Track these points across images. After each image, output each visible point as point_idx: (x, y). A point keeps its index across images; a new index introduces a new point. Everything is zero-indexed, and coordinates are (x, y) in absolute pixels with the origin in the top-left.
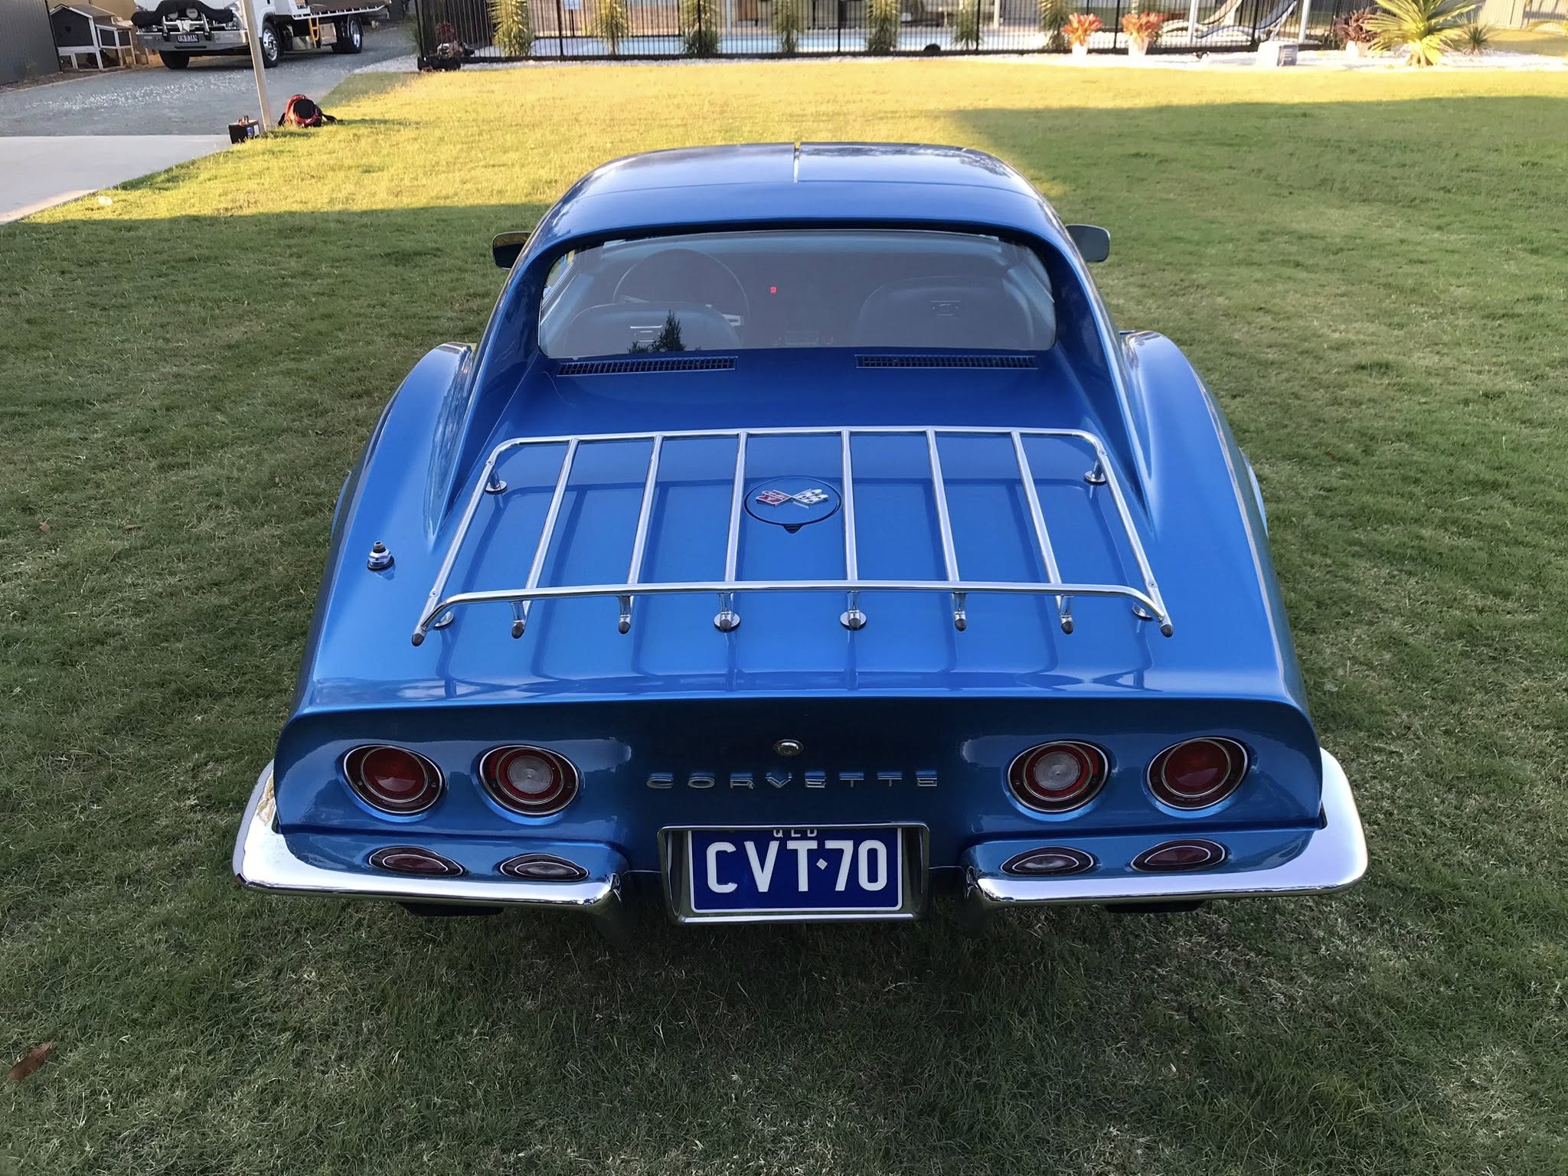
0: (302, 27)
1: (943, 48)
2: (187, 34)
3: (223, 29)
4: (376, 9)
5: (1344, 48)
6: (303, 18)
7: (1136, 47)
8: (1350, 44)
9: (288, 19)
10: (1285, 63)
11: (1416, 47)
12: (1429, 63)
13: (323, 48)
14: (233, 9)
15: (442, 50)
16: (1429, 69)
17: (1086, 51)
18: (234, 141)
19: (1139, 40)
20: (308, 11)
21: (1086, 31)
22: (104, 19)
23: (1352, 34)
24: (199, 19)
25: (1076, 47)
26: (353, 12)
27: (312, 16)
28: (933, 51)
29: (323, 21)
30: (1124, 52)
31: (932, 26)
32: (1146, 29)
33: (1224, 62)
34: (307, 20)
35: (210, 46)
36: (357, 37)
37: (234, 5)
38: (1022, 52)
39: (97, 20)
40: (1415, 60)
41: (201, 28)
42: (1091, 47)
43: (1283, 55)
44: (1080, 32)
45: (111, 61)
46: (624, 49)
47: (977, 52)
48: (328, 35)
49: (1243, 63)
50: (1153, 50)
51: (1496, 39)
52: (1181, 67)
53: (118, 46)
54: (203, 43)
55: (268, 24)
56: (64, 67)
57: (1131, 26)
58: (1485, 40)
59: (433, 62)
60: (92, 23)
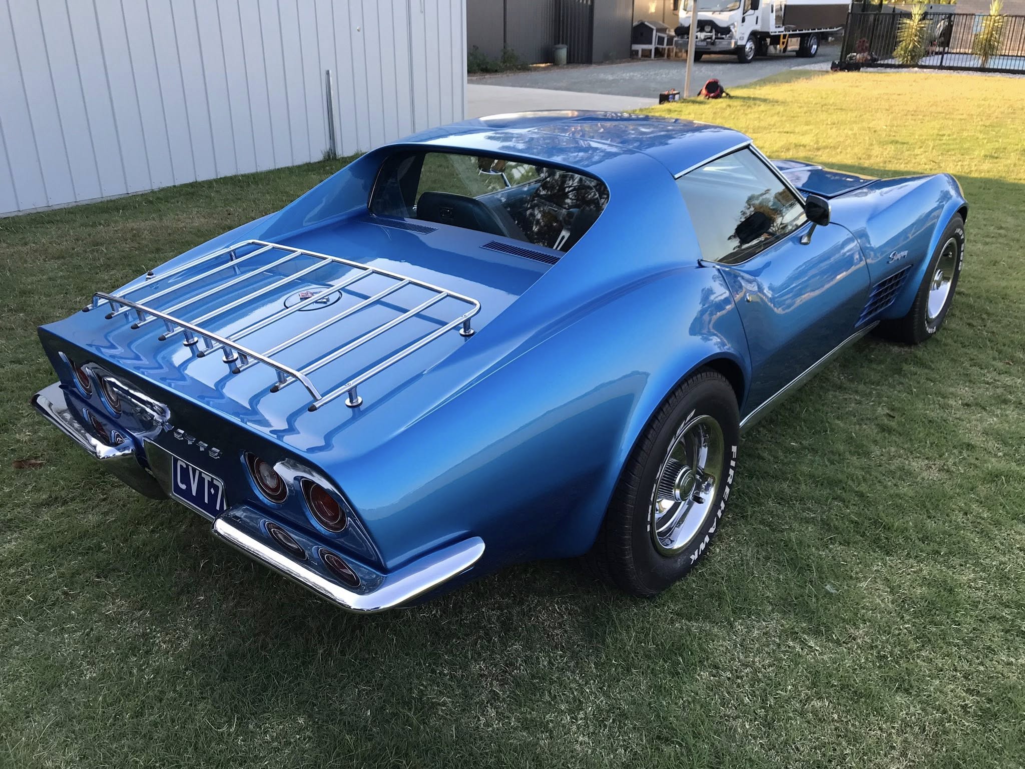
0: (776, 40)
2: (702, 41)
3: (723, 38)
4: (835, 29)
6: (777, 34)
9: (766, 34)
13: (787, 54)
14: (732, 27)
15: (850, 57)
18: (661, 102)
20: (782, 29)
22: (663, 30)
24: (711, 32)
26: (816, 31)
27: (784, 33)
29: (791, 36)
34: (780, 35)
35: (713, 49)
36: (815, 47)
37: (733, 24)
39: (658, 30)
41: (711, 38)
45: (659, 53)
46: (992, 63)
48: (794, 45)
53: (665, 46)
54: (709, 46)
55: (752, 37)
56: (633, 56)
59: (844, 65)
60: (654, 32)
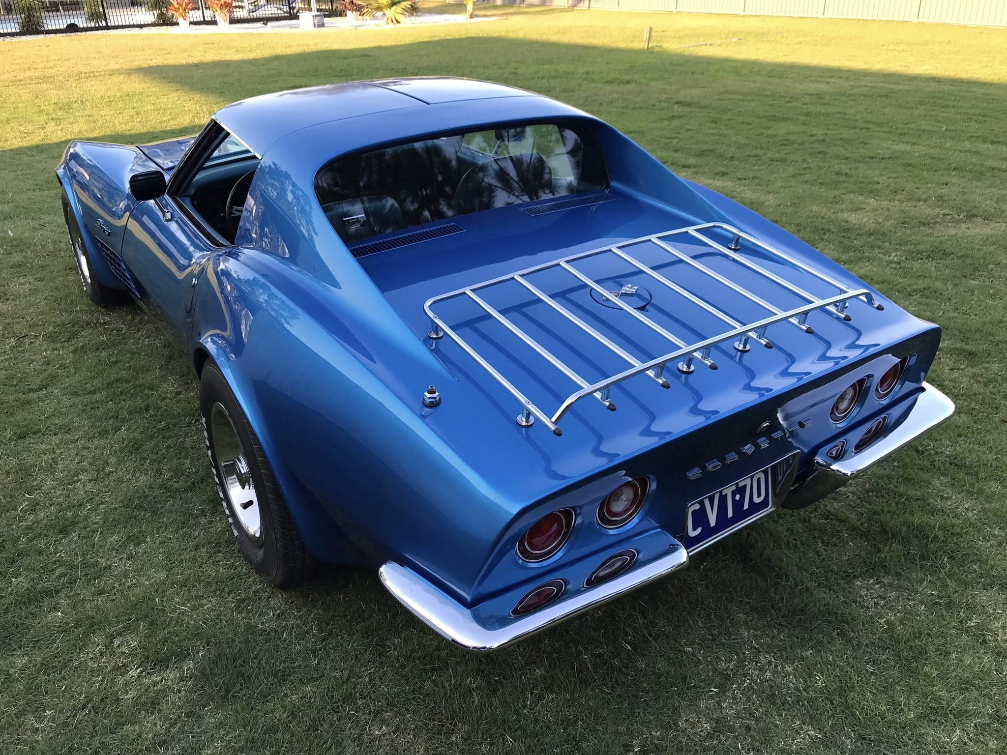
1: (81, 26)
5: (346, 15)
7: (222, 20)
8: (349, 13)
10: (319, 26)
11: (390, 12)
12: (398, 22)
16: (398, 25)
17: (188, 23)
19: (223, 15)
21: (185, 9)
23: (349, 7)
25: (181, 21)
28: (72, 28)
30: (214, 22)
31: (52, 11)
32: (226, 8)
33: (279, 27)
38: (140, 26)
40: (390, 21)
42: (192, 20)
43: (316, 21)
44: (181, 11)
47: (108, 28)
49: (291, 27)
50: (233, 21)
51: (425, 6)
52: (254, 31)
57: (215, 6)
58: (418, 8)
